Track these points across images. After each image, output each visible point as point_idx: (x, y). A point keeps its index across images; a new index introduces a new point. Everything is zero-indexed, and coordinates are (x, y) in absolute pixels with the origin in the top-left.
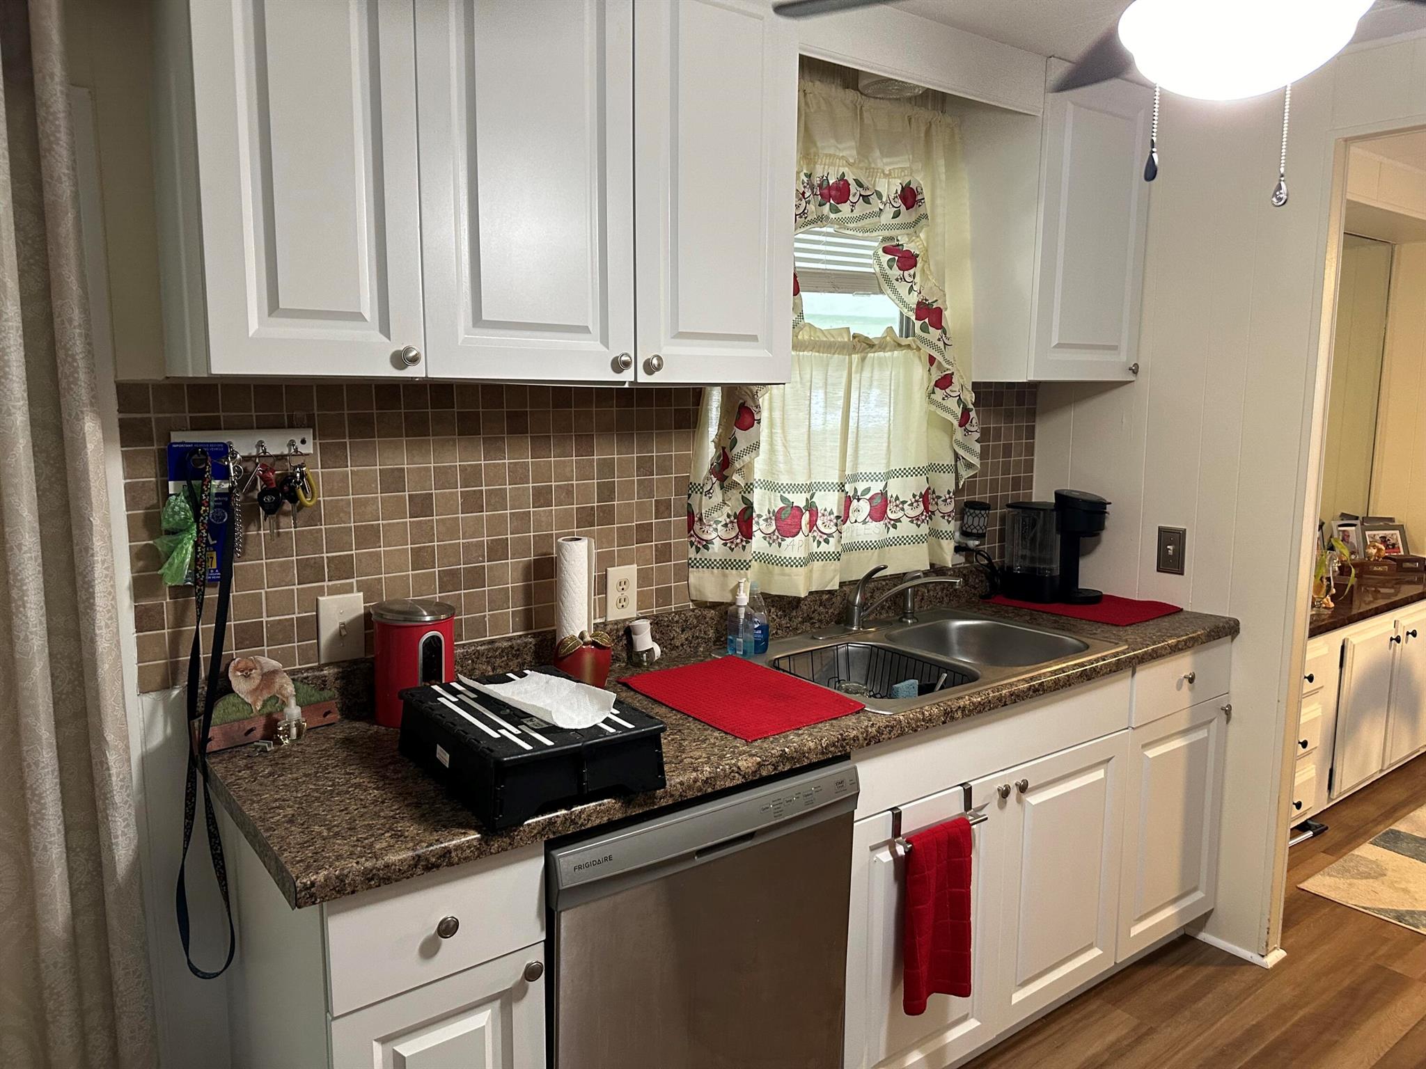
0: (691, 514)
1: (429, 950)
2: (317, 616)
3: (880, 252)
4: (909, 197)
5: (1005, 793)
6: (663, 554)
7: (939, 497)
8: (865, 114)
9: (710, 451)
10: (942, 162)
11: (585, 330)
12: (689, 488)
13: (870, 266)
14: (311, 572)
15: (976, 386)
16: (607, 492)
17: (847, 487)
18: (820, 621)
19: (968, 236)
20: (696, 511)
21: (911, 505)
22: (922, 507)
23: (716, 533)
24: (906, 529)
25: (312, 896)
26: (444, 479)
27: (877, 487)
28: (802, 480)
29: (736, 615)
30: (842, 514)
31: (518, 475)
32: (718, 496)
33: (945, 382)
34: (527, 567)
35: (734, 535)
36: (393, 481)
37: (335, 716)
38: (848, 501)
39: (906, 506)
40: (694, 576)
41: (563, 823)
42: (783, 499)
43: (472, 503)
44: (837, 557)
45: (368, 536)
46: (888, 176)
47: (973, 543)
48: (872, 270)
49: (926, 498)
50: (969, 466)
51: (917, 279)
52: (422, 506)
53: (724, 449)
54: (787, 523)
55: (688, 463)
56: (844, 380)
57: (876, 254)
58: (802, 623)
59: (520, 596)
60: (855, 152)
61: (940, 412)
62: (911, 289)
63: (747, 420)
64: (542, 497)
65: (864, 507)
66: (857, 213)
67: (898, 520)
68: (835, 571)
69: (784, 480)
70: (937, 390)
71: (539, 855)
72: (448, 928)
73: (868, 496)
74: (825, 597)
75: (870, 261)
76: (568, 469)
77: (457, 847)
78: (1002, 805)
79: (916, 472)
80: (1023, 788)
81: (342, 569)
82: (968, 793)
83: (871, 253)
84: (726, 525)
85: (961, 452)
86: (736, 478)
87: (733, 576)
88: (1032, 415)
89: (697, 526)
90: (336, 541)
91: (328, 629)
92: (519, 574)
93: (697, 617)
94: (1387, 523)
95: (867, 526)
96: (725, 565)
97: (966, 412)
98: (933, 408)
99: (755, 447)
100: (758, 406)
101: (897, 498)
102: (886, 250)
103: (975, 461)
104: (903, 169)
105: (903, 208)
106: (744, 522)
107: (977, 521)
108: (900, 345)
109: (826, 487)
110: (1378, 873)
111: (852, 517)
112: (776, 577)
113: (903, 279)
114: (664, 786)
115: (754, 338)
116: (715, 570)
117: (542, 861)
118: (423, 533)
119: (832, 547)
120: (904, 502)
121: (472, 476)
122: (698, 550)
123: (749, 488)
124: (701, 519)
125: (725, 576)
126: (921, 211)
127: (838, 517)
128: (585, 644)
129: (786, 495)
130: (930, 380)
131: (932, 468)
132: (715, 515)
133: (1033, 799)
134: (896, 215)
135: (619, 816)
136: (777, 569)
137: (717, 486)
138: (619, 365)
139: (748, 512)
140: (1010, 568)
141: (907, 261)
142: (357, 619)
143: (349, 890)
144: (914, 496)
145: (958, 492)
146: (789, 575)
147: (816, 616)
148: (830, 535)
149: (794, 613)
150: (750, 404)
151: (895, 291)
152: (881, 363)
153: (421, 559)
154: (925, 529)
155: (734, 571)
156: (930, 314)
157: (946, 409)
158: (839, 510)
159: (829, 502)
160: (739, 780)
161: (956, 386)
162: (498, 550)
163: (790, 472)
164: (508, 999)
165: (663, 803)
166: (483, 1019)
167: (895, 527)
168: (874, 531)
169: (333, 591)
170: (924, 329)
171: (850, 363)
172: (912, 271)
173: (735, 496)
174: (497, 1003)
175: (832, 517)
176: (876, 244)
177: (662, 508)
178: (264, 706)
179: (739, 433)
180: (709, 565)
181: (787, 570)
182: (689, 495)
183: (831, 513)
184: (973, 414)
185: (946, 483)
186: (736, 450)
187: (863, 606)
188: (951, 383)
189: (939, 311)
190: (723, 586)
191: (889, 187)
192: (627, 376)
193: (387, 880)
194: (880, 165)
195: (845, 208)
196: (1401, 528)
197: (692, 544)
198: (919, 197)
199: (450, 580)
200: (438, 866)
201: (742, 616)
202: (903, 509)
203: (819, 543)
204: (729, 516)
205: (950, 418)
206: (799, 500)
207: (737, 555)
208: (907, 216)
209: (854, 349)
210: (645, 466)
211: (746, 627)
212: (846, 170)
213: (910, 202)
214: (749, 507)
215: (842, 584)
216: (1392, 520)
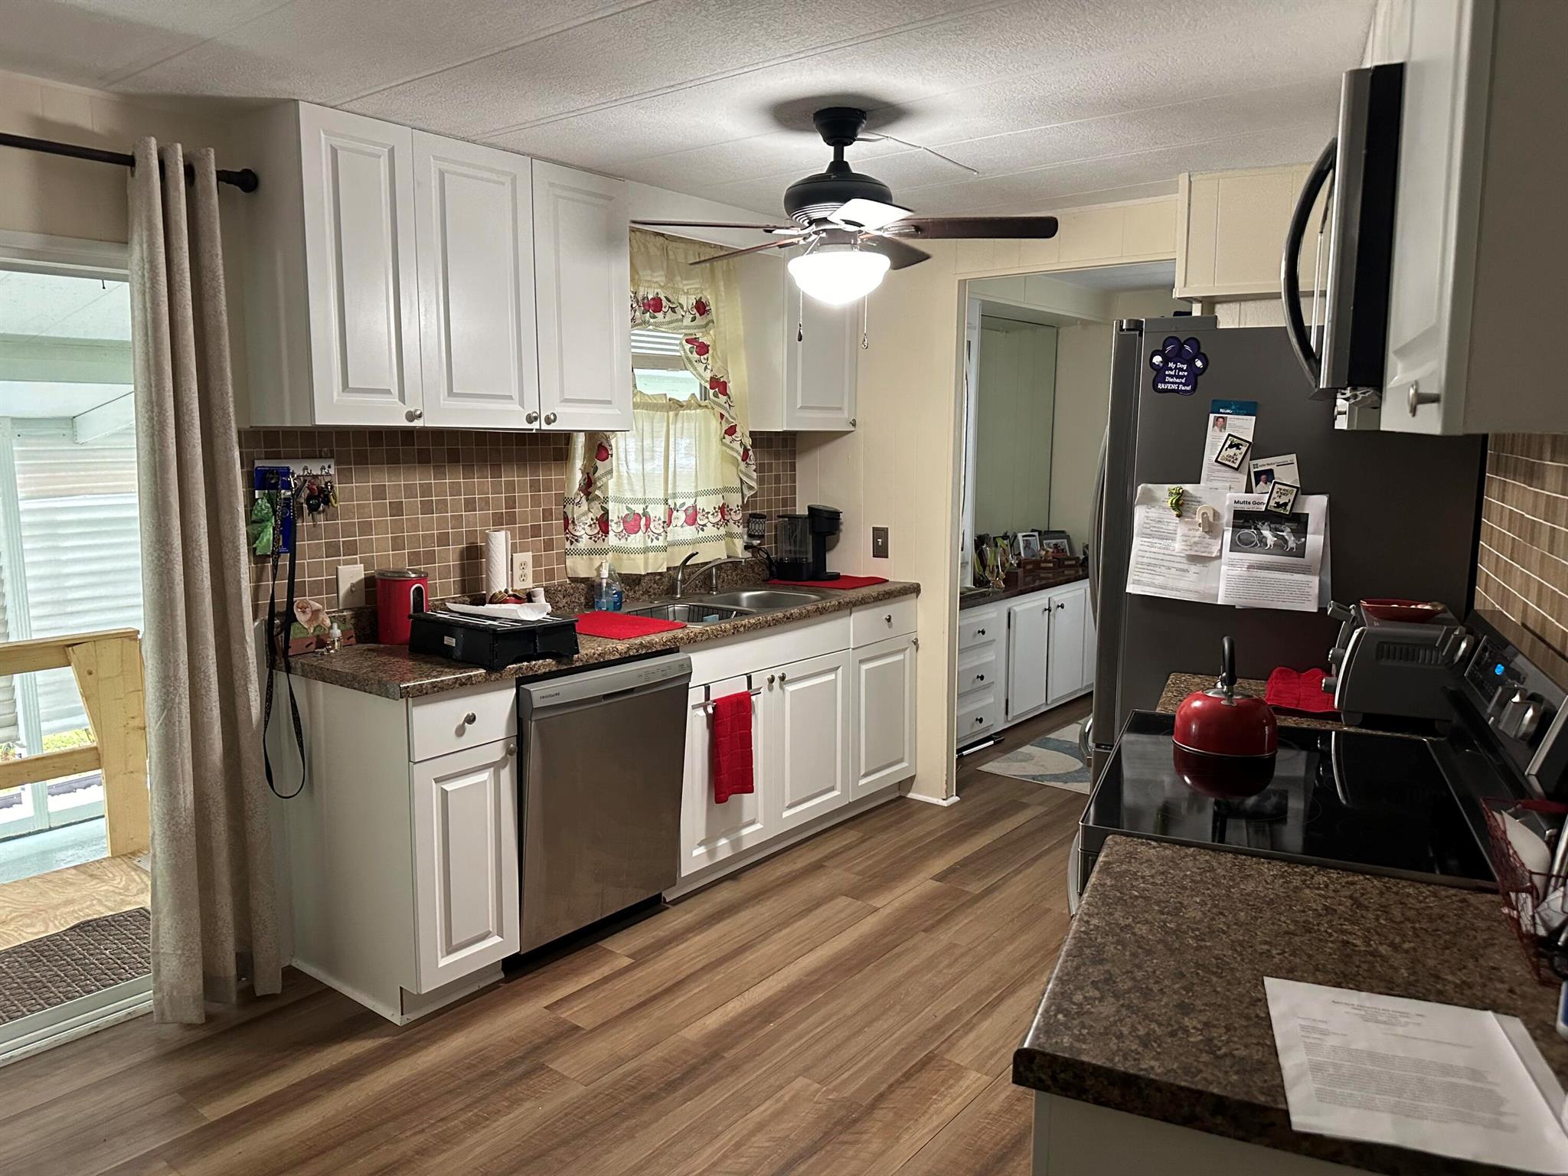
0: (566, 519)
1: (460, 732)
2: (337, 578)
3: (684, 342)
4: (701, 308)
5: (772, 680)
6: (549, 545)
7: (731, 510)
8: (669, 252)
9: (578, 477)
10: (721, 283)
11: (510, 398)
12: (564, 501)
13: (678, 351)
14: (333, 550)
15: (752, 434)
16: (511, 503)
17: (670, 502)
18: (655, 594)
19: (742, 333)
20: (570, 517)
21: (713, 514)
22: (720, 516)
23: (584, 530)
24: (710, 531)
25: (408, 692)
26: (410, 491)
27: (690, 502)
28: (640, 496)
29: (600, 585)
30: (667, 520)
31: (455, 490)
32: (585, 506)
33: (731, 431)
34: (462, 552)
35: (596, 531)
36: (379, 493)
37: (353, 640)
38: (671, 511)
39: (709, 515)
40: (569, 561)
41: (526, 669)
42: (628, 509)
43: (427, 508)
44: (665, 549)
45: (366, 528)
46: (687, 293)
47: (756, 542)
48: (678, 354)
49: (723, 510)
50: (751, 488)
51: (710, 361)
52: (397, 509)
53: (588, 474)
54: (632, 524)
55: (562, 485)
56: (665, 429)
57: (681, 344)
58: (642, 595)
59: (458, 571)
60: (664, 278)
61: (728, 451)
62: (706, 368)
63: (605, 455)
64: (470, 505)
65: (680, 517)
66: (667, 319)
67: (705, 525)
68: (663, 559)
69: (628, 495)
70: (726, 436)
71: (512, 687)
72: (471, 719)
73: (684, 508)
74: (658, 577)
75: (678, 348)
76: (486, 487)
77: (475, 675)
78: (771, 689)
79: (716, 492)
80: (782, 678)
81: (351, 549)
82: (749, 679)
83: (678, 342)
84: (591, 526)
85: (744, 478)
86: (597, 493)
87: (597, 560)
88: (793, 454)
89: (571, 527)
90: (348, 530)
91: (344, 588)
92: (457, 555)
93: (572, 588)
94: (1061, 534)
95: (684, 529)
96: (591, 552)
97: (746, 451)
98: (724, 448)
99: (610, 472)
100: (610, 446)
101: (703, 510)
102: (687, 341)
103: (753, 484)
104: (696, 289)
105: (697, 315)
106: (603, 523)
107: (757, 528)
108: (700, 406)
109: (655, 501)
110: (1029, 758)
111: (674, 523)
112: (625, 562)
113: (700, 361)
114: (578, 652)
115: (609, 402)
116: (584, 556)
117: (514, 691)
118: (397, 527)
119: (660, 543)
120: (708, 513)
121: (426, 490)
122: (572, 543)
123: (606, 500)
124: (573, 522)
125: (591, 559)
126: (709, 317)
127: (664, 522)
128: (509, 596)
129: (630, 506)
130: (721, 430)
131: (726, 490)
132: (583, 518)
133: (790, 688)
134: (694, 319)
135: (554, 669)
136: (625, 556)
137: (584, 499)
138: (530, 419)
139: (606, 516)
140: (781, 559)
141: (703, 349)
142: (361, 581)
143: (425, 691)
144: (715, 508)
145: (744, 507)
146: (633, 560)
147: (651, 590)
148: (659, 534)
149: (637, 588)
150: (605, 444)
151: (695, 369)
152: (689, 418)
153: (397, 544)
154: (722, 531)
155: (597, 556)
156: (719, 385)
157: (732, 449)
158: (665, 517)
159: (658, 512)
160: (618, 656)
161: (738, 434)
162: (443, 540)
163: (632, 490)
164: (497, 766)
165: (577, 664)
166: (485, 776)
167: (703, 530)
168: (689, 533)
169: (346, 563)
170: (716, 395)
171: (668, 417)
172: (705, 356)
173: (596, 505)
174: (492, 769)
175: (661, 522)
176: (681, 336)
177: (547, 514)
178: (314, 630)
179: (599, 463)
180: (580, 553)
181: (632, 556)
182: (565, 506)
183: (659, 519)
184: (751, 453)
185: (735, 500)
186: (597, 475)
187: (683, 581)
188: (735, 431)
189: (725, 384)
190: (591, 565)
191: (688, 301)
192: (535, 426)
193: (442, 689)
194: (681, 286)
195: (660, 315)
196: (1068, 538)
197: (567, 539)
198: (707, 308)
199: (414, 558)
200: (466, 684)
201: (605, 585)
202: (707, 518)
203: (652, 540)
204: (592, 519)
205: (735, 455)
206: (639, 509)
207: (600, 545)
208: (701, 320)
209: (670, 409)
210: (535, 486)
211: (607, 593)
212: (659, 291)
213: (702, 311)
214: (606, 512)
215: (668, 569)
216: (1063, 532)
